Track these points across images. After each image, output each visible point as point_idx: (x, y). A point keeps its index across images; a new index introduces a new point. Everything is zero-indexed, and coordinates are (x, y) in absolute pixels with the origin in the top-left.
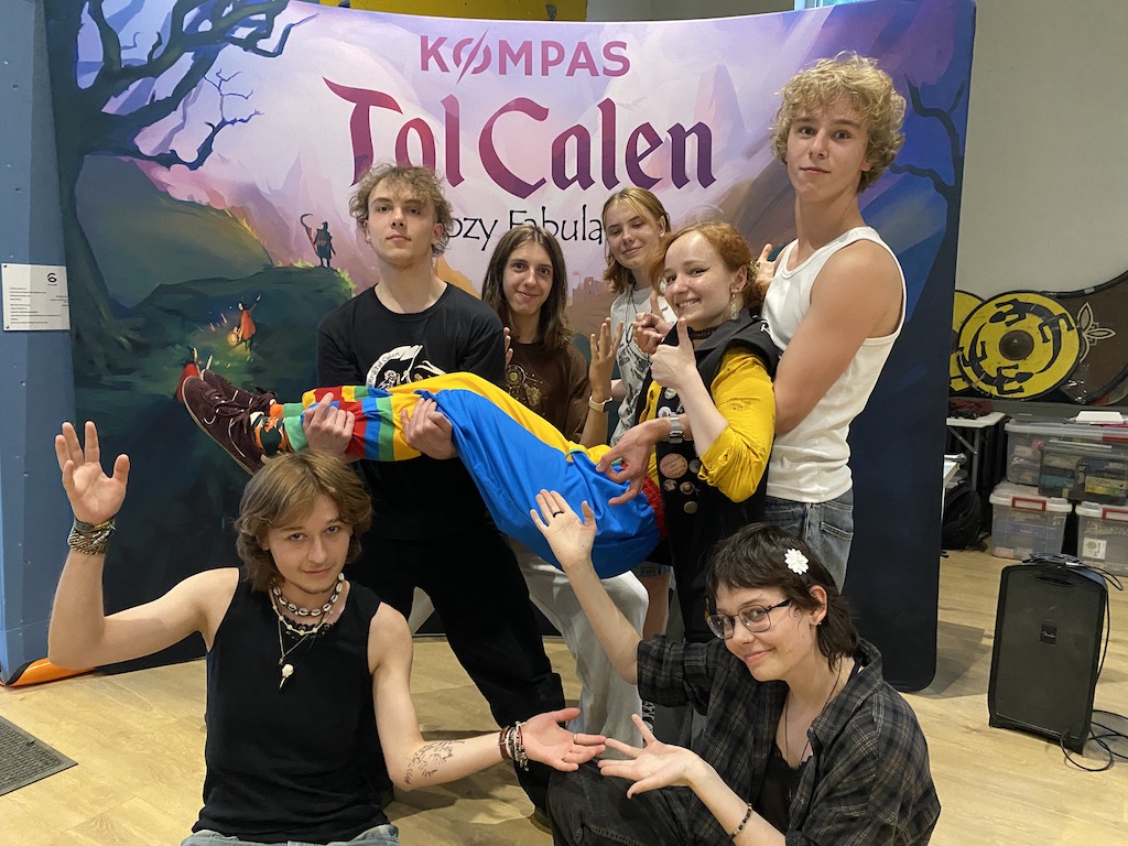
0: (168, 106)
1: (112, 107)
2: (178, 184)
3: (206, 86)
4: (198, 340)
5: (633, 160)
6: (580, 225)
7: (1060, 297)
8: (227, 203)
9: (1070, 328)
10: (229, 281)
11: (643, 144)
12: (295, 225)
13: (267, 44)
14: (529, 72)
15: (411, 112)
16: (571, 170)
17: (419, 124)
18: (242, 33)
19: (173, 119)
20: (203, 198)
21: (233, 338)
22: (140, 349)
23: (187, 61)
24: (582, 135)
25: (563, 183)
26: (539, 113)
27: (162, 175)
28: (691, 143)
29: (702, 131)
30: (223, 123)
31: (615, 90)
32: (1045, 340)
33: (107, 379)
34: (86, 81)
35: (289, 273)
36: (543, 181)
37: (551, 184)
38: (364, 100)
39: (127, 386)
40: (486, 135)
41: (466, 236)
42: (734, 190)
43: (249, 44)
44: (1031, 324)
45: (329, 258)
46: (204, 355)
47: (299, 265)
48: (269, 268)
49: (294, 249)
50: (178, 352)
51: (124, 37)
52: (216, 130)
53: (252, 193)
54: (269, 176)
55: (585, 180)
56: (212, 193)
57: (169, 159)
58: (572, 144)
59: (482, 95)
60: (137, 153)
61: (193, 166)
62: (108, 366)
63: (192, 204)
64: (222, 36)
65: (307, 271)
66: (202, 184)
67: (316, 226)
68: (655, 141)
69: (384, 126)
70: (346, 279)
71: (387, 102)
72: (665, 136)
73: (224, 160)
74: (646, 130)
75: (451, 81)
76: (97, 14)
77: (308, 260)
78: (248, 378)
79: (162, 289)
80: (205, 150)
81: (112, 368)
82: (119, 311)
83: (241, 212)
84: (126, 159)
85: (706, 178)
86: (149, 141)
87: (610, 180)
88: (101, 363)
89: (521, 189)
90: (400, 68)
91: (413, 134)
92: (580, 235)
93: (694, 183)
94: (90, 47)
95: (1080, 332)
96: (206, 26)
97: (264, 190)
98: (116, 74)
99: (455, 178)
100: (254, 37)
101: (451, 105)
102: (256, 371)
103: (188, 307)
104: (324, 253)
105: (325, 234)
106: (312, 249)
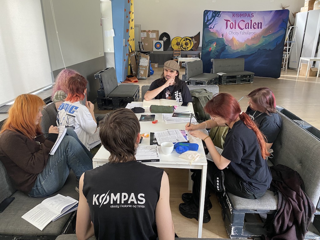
0: (212, 23)
1: (207, 24)
2: (211, 30)
4: (211, 45)
5: (253, 26)
10: (215, 39)
11: (255, 24)
12: (220, 34)
13: (219, 16)
14: (243, 17)
16: (247, 27)
17: (232, 23)
18: (217, 15)
22: (207, 46)
23: (213, 18)
24: (248, 23)
25: (246, 28)
26: (244, 21)
27: (210, 29)
28: (260, 24)
29: (261, 23)
30: (215, 24)
31: (252, 19)
33: (204, 49)
34: (206, 21)
35: (220, 38)
37: (245, 28)
38: (227, 21)
39: (205, 50)
40: (239, 23)
41: (236, 34)
42: (264, 29)
43: (218, 16)
46: (212, 47)
48: (218, 38)
51: (209, 17)
53: (217, 30)
54: (219, 29)
55: (248, 28)
56: (214, 31)
57: (211, 28)
58: (247, 24)
59: (238, 19)
63: (212, 32)
64: (216, 16)
68: (256, 24)
69: (229, 23)
70: (224, 39)
71: (229, 21)
72: (257, 24)
74: (255, 23)
75: (236, 18)
76: (207, 15)
77: (221, 37)
79: (209, 40)
80: (214, 27)
81: (205, 48)
82: (206, 43)
83: (216, 33)
86: (209, 27)
87: (251, 28)
89: (242, 29)
90: (230, 17)
91: (232, 24)
93: (260, 28)
94: (206, 18)
96: (215, 15)
98: (208, 21)
99: (235, 28)
100: (218, 15)
101: (235, 21)
102: (216, 48)
103: (211, 42)
104: (223, 36)
105: (223, 34)
106: (222, 36)
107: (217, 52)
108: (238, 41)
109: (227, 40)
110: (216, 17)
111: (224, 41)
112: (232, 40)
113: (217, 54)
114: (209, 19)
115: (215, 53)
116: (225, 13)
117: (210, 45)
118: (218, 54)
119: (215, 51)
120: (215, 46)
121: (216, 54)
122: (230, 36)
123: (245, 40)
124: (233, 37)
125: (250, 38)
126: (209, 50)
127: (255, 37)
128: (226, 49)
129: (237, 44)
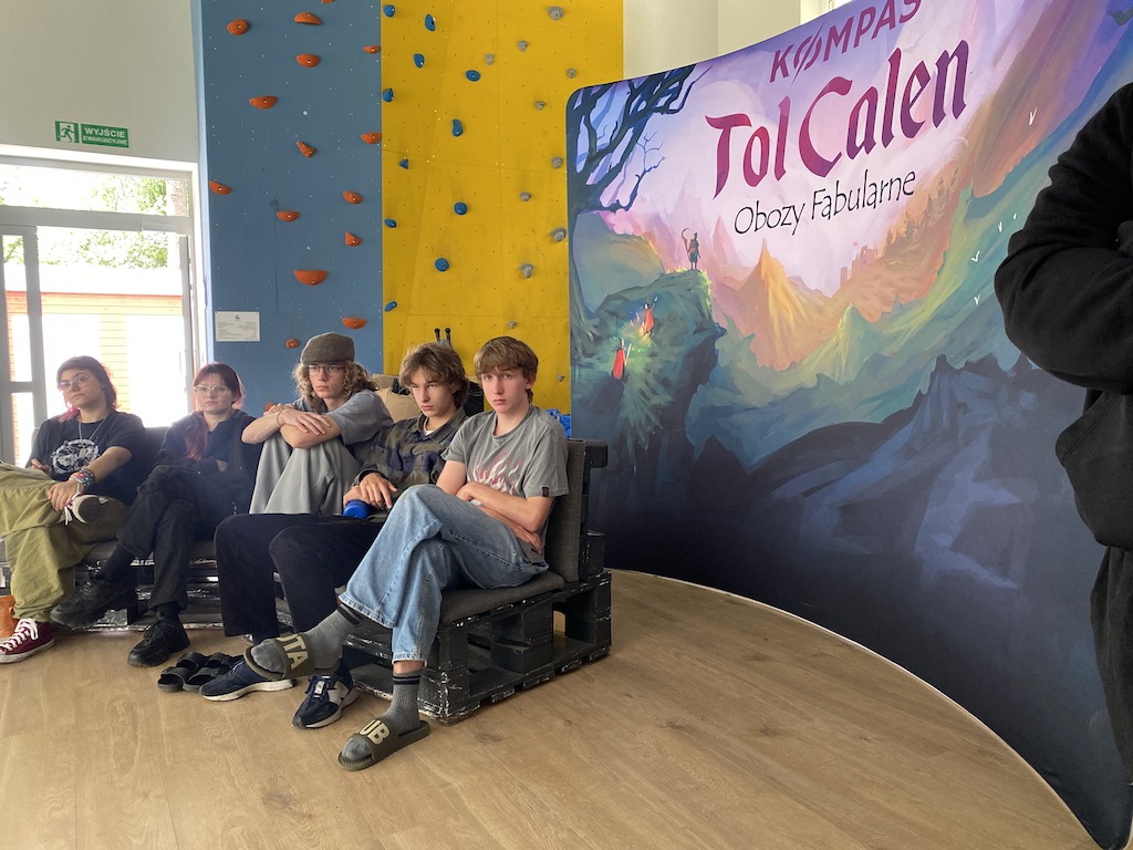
0: (619, 168)
1: (591, 179)
2: (619, 223)
3: (637, 148)
5: (906, 108)
6: (862, 191)
8: (644, 231)
10: (640, 288)
11: (915, 88)
12: (679, 242)
13: (675, 105)
14: (844, 50)
15: (756, 125)
16: (860, 137)
17: (762, 133)
18: (661, 103)
19: (620, 177)
20: (630, 231)
21: (642, 330)
22: (598, 339)
23: (630, 133)
24: (872, 95)
25: (853, 152)
26: (845, 87)
27: (612, 218)
28: (952, 69)
29: (963, 52)
30: (645, 172)
31: (905, 36)
33: (584, 360)
34: (580, 167)
35: (673, 277)
36: (840, 155)
37: (845, 156)
38: (726, 124)
39: (590, 365)
41: (783, 224)
42: (979, 112)
43: (665, 110)
45: (696, 262)
46: (627, 344)
47: (679, 271)
48: (662, 275)
49: (676, 258)
50: (614, 342)
51: (599, 133)
52: (640, 179)
53: (656, 220)
55: (869, 143)
56: (636, 226)
57: (615, 207)
58: (864, 110)
60: (602, 208)
61: (627, 208)
62: (584, 353)
63: (625, 235)
64: (651, 109)
65: (684, 274)
66: (630, 219)
67: (690, 237)
68: (925, 80)
70: (706, 278)
71: (741, 120)
72: (932, 70)
73: (643, 199)
74: (920, 70)
75: (790, 82)
76: (588, 122)
77: (684, 266)
78: (649, 360)
79: (609, 298)
80: (634, 195)
81: (587, 355)
82: (589, 314)
83: (650, 235)
84: (595, 212)
85: (958, 107)
86: (605, 200)
87: (887, 137)
88: (580, 350)
89: (824, 168)
90: (755, 87)
91: (756, 142)
92: (861, 204)
93: (949, 116)
94: (583, 146)
96: (644, 104)
97: (663, 216)
98: (595, 157)
99: (780, 172)
100: (668, 103)
101: (785, 106)
102: (653, 355)
103: (619, 309)
104: (694, 258)
105: (695, 243)
106: (686, 257)
107: (665, 382)
108: (796, 282)
109: (722, 286)
110: (656, 116)
111: (705, 295)
112: (759, 279)
113: (663, 398)
114: (603, 142)
115: (655, 393)
116: (723, 70)
117: (613, 328)
118: (670, 398)
119: (652, 381)
120: (646, 340)
121: (655, 400)
122: (746, 251)
123: (844, 270)
124: (764, 252)
125: (876, 241)
126: (608, 367)
127: (910, 224)
128: (722, 361)
129: (791, 317)
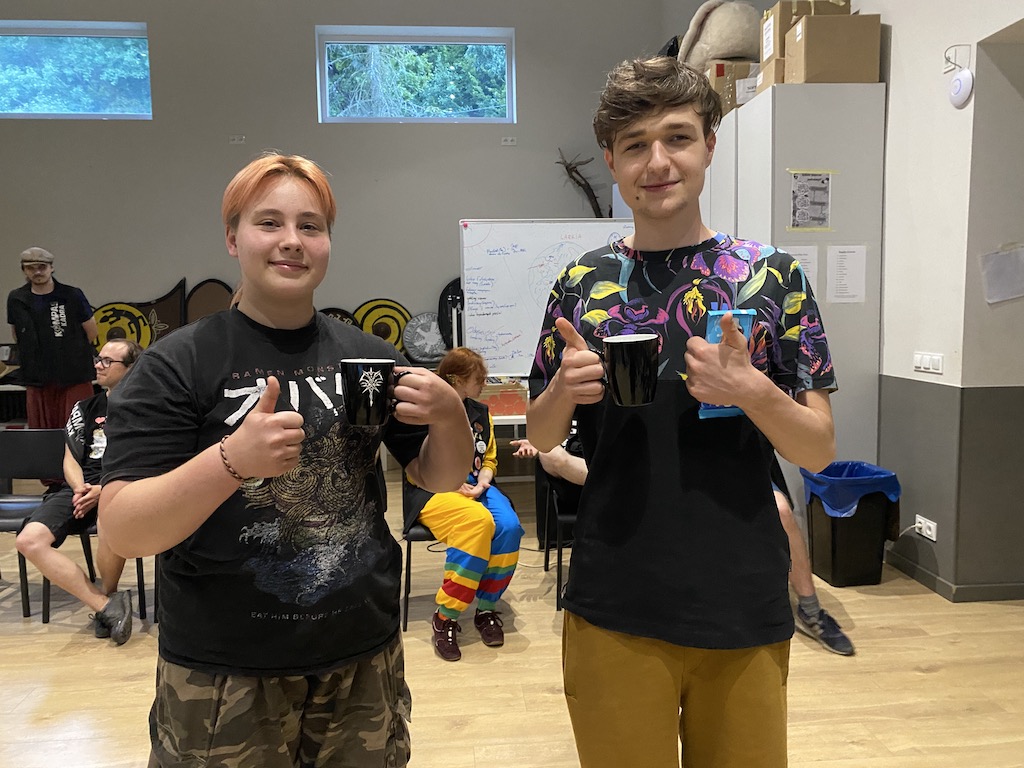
7: (139, 306)
9: (145, 324)
32: (132, 332)
44: (124, 322)
95: (151, 326)
